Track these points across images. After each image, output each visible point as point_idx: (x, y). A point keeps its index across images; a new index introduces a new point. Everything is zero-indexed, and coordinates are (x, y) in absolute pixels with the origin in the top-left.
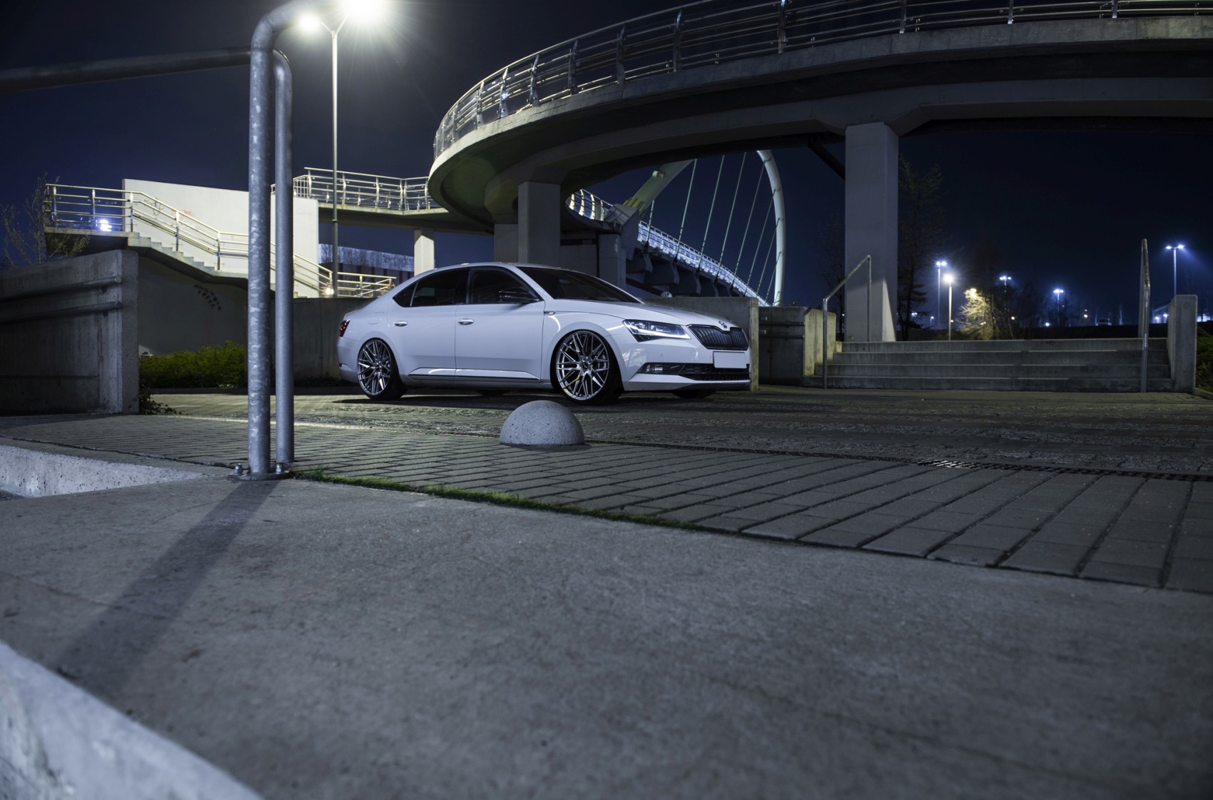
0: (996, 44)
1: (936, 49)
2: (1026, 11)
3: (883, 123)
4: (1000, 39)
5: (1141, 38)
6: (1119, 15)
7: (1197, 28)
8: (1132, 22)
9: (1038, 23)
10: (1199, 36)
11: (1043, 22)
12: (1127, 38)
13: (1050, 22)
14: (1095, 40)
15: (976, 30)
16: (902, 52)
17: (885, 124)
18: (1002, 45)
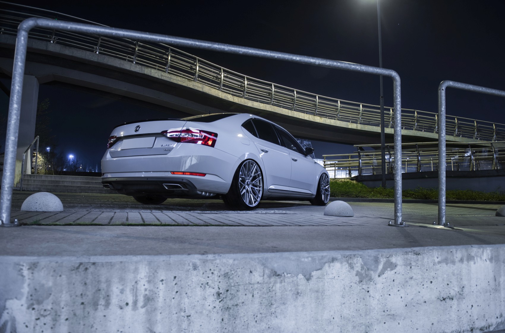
0: (92, 59)
1: (67, 54)
2: (104, 51)
3: (35, 76)
4: (93, 58)
5: (143, 73)
6: (136, 63)
7: (160, 75)
8: (140, 66)
9: (108, 56)
10: (160, 78)
11: (110, 57)
12: (138, 72)
13: (112, 58)
14: (128, 69)
15: (84, 52)
16: (52, 50)
17: (35, 77)
18: (94, 60)
